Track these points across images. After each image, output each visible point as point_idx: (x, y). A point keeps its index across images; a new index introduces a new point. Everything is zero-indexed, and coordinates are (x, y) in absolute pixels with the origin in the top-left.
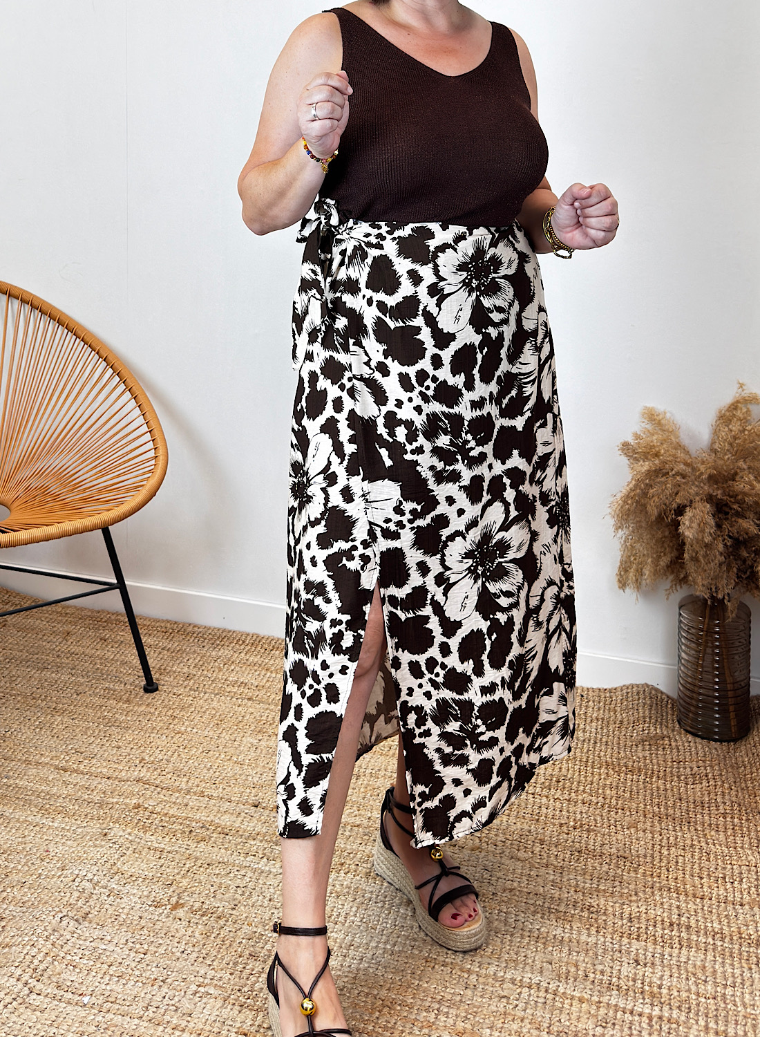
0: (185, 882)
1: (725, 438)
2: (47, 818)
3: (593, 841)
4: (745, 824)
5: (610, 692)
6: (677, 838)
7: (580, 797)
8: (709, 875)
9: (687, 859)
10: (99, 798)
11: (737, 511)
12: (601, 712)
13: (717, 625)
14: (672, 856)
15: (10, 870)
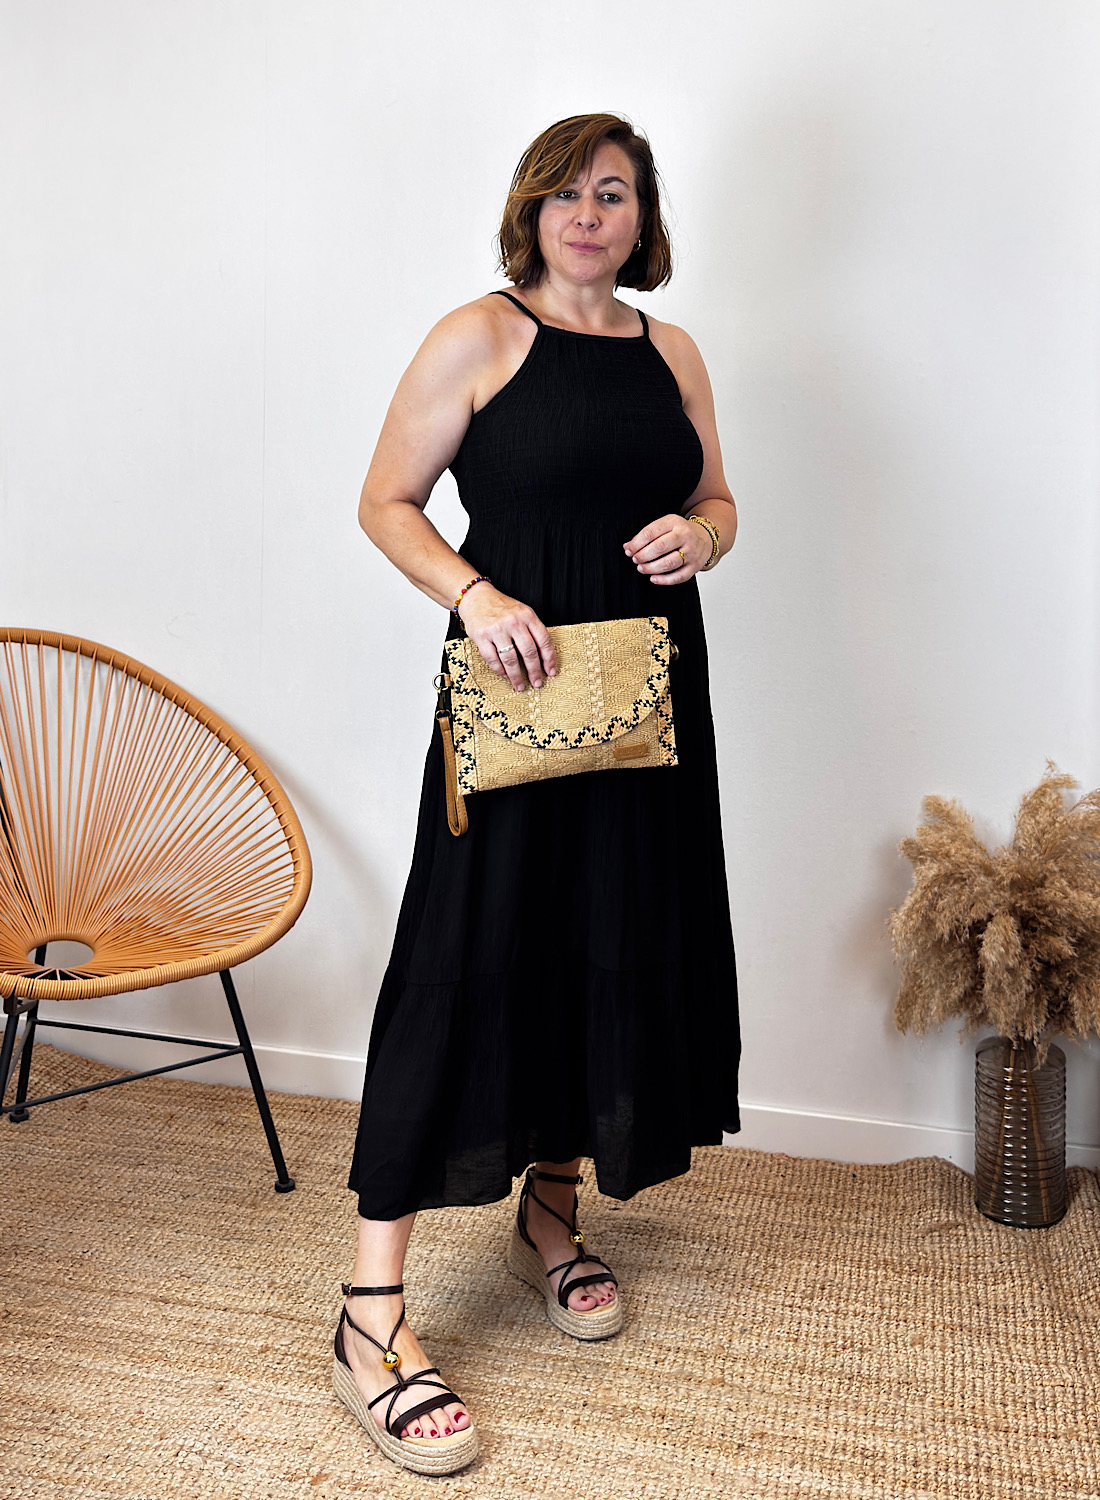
0: (329, 1446)
1: (1031, 832)
2: (140, 1368)
3: (867, 1364)
4: (1059, 1333)
5: (890, 1170)
6: (973, 1355)
7: (851, 1308)
8: (1014, 1400)
9: (986, 1382)
10: (212, 1337)
11: (1047, 927)
12: (879, 1195)
13: (1024, 1076)
14: (967, 1378)
15: (88, 1441)
